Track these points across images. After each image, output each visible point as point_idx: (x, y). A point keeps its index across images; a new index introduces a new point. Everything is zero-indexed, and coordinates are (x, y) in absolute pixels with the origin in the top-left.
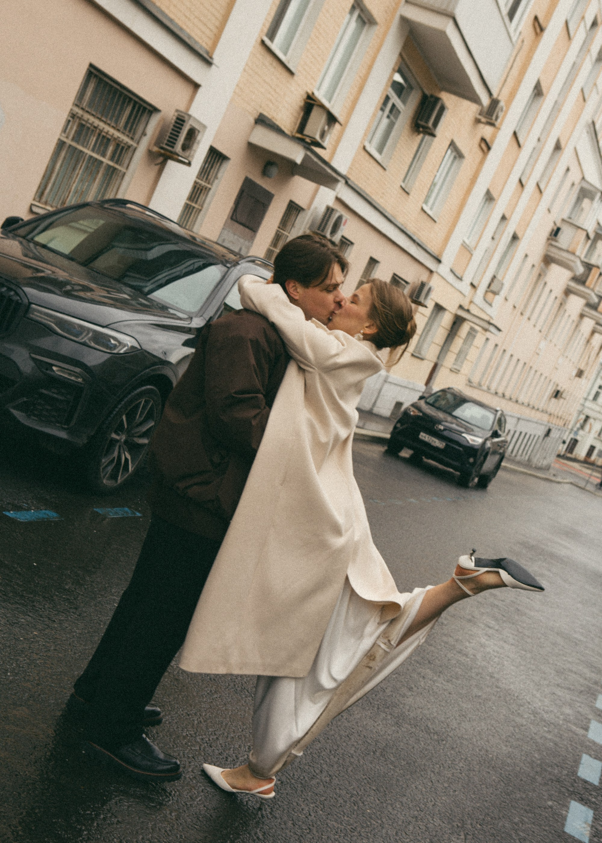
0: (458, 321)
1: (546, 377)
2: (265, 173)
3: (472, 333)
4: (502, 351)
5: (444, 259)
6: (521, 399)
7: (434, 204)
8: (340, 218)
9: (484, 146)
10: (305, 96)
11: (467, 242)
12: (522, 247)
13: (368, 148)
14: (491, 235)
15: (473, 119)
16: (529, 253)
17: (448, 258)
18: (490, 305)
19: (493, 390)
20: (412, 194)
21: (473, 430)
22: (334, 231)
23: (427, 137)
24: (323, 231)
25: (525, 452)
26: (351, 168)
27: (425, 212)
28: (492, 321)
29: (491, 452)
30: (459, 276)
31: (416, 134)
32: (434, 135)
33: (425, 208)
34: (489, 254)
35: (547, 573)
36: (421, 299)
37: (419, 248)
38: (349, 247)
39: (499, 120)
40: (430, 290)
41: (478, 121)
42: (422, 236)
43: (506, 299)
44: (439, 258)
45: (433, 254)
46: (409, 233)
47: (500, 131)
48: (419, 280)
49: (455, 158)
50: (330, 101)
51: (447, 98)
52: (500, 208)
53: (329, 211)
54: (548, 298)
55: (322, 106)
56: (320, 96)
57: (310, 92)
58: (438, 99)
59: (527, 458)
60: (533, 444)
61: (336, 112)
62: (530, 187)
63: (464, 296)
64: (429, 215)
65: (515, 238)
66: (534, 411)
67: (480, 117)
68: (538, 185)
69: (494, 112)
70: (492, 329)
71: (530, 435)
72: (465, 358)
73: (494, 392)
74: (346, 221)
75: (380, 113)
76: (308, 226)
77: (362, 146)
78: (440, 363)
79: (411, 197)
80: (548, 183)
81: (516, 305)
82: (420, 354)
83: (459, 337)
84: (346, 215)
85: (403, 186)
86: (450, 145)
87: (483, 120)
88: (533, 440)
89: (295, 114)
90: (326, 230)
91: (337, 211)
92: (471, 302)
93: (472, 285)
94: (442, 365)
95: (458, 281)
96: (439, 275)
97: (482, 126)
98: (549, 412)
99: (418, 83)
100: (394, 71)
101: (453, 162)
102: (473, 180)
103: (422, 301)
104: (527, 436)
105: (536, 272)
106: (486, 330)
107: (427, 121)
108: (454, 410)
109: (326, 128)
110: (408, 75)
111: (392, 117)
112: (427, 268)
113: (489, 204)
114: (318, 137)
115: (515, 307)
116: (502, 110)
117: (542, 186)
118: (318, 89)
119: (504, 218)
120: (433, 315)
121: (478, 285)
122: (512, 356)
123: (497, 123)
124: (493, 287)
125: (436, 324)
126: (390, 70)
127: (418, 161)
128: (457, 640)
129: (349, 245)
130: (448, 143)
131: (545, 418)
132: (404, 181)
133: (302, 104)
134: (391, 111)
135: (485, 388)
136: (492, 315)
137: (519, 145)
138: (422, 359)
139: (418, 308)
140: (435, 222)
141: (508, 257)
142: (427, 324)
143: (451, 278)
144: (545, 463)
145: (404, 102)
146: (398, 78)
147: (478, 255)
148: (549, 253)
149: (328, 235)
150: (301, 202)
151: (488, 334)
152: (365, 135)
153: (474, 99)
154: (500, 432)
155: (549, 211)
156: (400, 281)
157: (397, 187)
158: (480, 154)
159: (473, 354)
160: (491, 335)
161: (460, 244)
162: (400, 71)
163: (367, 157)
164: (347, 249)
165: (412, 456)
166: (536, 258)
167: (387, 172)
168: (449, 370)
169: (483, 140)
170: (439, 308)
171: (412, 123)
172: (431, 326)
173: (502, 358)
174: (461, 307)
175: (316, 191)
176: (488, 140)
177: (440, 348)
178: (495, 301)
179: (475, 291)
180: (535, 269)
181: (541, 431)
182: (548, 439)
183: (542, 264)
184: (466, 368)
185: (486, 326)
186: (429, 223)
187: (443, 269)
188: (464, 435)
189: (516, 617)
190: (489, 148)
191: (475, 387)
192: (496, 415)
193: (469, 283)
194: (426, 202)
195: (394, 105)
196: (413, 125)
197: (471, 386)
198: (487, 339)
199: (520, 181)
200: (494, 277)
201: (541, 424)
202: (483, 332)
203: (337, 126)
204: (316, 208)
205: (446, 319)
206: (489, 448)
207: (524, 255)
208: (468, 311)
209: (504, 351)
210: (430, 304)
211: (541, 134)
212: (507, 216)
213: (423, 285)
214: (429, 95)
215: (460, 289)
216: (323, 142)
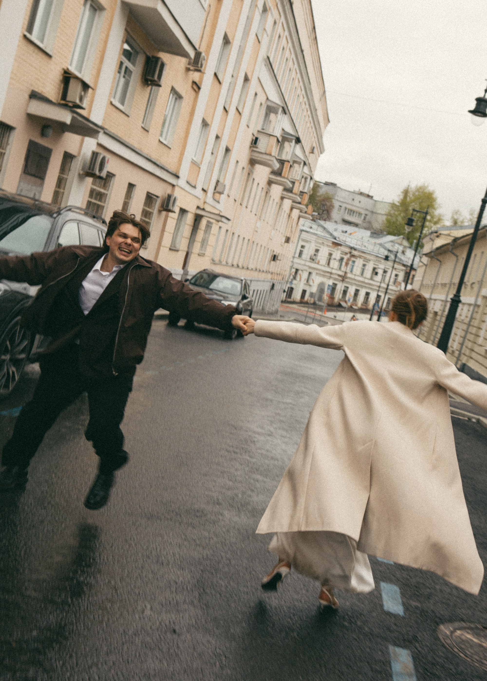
0: (198, 218)
1: (265, 247)
2: (43, 134)
3: (209, 226)
4: (232, 234)
5: (180, 175)
6: (250, 267)
7: (167, 135)
8: (104, 158)
9: (195, 87)
10: (63, 72)
11: (195, 159)
12: (234, 156)
13: (114, 103)
14: (210, 152)
15: (184, 69)
16: (238, 160)
17: (184, 173)
18: (218, 202)
19: (230, 264)
20: (151, 131)
21: (227, 297)
22: (101, 169)
23: (154, 88)
24: (93, 170)
25: (259, 304)
26: (104, 120)
27: (162, 143)
28: (221, 214)
29: (243, 310)
30: (193, 185)
31: (146, 86)
32: (160, 86)
33: (162, 140)
34: (212, 165)
35: (304, 390)
36: (170, 207)
37: (163, 170)
38: (113, 179)
39: (203, 68)
40: (175, 199)
41: (188, 70)
42: (163, 161)
43: (229, 196)
44: (178, 175)
45: (172, 172)
46: (153, 160)
47: (205, 75)
48: (165, 193)
49: (176, 99)
50: (80, 73)
51: (164, 57)
52: (214, 130)
53: (95, 155)
54: (257, 189)
55: (77, 78)
56: (73, 69)
57: (65, 68)
58: (158, 59)
59: (261, 307)
60: (264, 297)
61: (87, 80)
62: (232, 111)
63: (200, 199)
64: (165, 145)
65: (227, 150)
66: (260, 274)
67: (188, 66)
68: (237, 109)
69: (199, 61)
70: (224, 220)
71: (261, 291)
72: (207, 244)
73: (231, 265)
74: (108, 160)
75: (118, 75)
76: (81, 168)
77: (109, 102)
78: (190, 250)
79: (150, 133)
80: (244, 106)
81: (236, 199)
82: (175, 247)
83: (201, 229)
84: (108, 156)
85: (143, 126)
86: (171, 90)
87: (192, 68)
88: (263, 295)
89: (57, 86)
90: (95, 169)
91: (101, 154)
92: (205, 202)
93: (203, 190)
94: (192, 252)
95: (193, 189)
96: (180, 187)
97: (191, 73)
98: (271, 272)
99: (141, 49)
100: (123, 42)
101: (175, 102)
102: (192, 114)
103: (171, 209)
104: (259, 292)
105: (246, 172)
106: (218, 221)
107: (153, 76)
108: (210, 285)
109: (83, 93)
110: (134, 44)
111: (126, 76)
112: (170, 184)
113: (205, 128)
114: (78, 101)
115: (235, 200)
116: (204, 59)
117: (240, 110)
118: (71, 65)
119: (217, 137)
120: (180, 217)
121: (208, 189)
122: (239, 236)
123: (202, 69)
124: (218, 189)
125: (183, 223)
126: (120, 42)
127: (150, 106)
128: (268, 451)
129: (112, 177)
130: (170, 89)
131: (269, 276)
132: (143, 123)
133: (61, 78)
134: (125, 72)
135: (224, 263)
136: (220, 209)
137: (220, 83)
138: (177, 251)
139: (168, 214)
140: (170, 148)
141: (225, 165)
142: (176, 224)
143: (188, 188)
144: (274, 309)
145: (134, 64)
146: (126, 47)
147: (204, 167)
148: (254, 158)
149: (97, 173)
150: (73, 151)
151: (220, 224)
152: (111, 93)
153: (185, 54)
154: (247, 295)
155: (248, 126)
156: (153, 196)
157: (140, 128)
158: (193, 93)
159: (212, 240)
160: (223, 224)
161: (190, 162)
162: (127, 42)
163: (114, 109)
164: (111, 180)
165: (186, 324)
166: (244, 162)
167: (130, 118)
168: (197, 255)
169: (194, 83)
170: (183, 211)
171: (142, 78)
172: (179, 226)
173: (232, 239)
174: (198, 207)
175: (82, 142)
176: (197, 82)
177: (188, 241)
178: (221, 198)
179: (206, 194)
180: (245, 170)
181: (267, 287)
182: (274, 292)
183: (249, 166)
184: (209, 251)
185: (219, 218)
186: (165, 150)
187: (182, 182)
188: (223, 302)
189: (298, 426)
190: (199, 88)
191: (217, 264)
192: (242, 283)
193: (201, 189)
194: (161, 135)
195: (126, 68)
196: (143, 80)
197: (214, 264)
198: (220, 227)
199: (225, 108)
200: (218, 182)
201: (267, 281)
202: (216, 223)
203: (90, 90)
204: (84, 154)
205: (189, 218)
206: (242, 308)
207: (236, 161)
208: (203, 209)
209: (233, 233)
210: (177, 210)
211: (233, 71)
212: (219, 135)
213: (169, 196)
214: (151, 56)
215: (196, 195)
216: (82, 104)
